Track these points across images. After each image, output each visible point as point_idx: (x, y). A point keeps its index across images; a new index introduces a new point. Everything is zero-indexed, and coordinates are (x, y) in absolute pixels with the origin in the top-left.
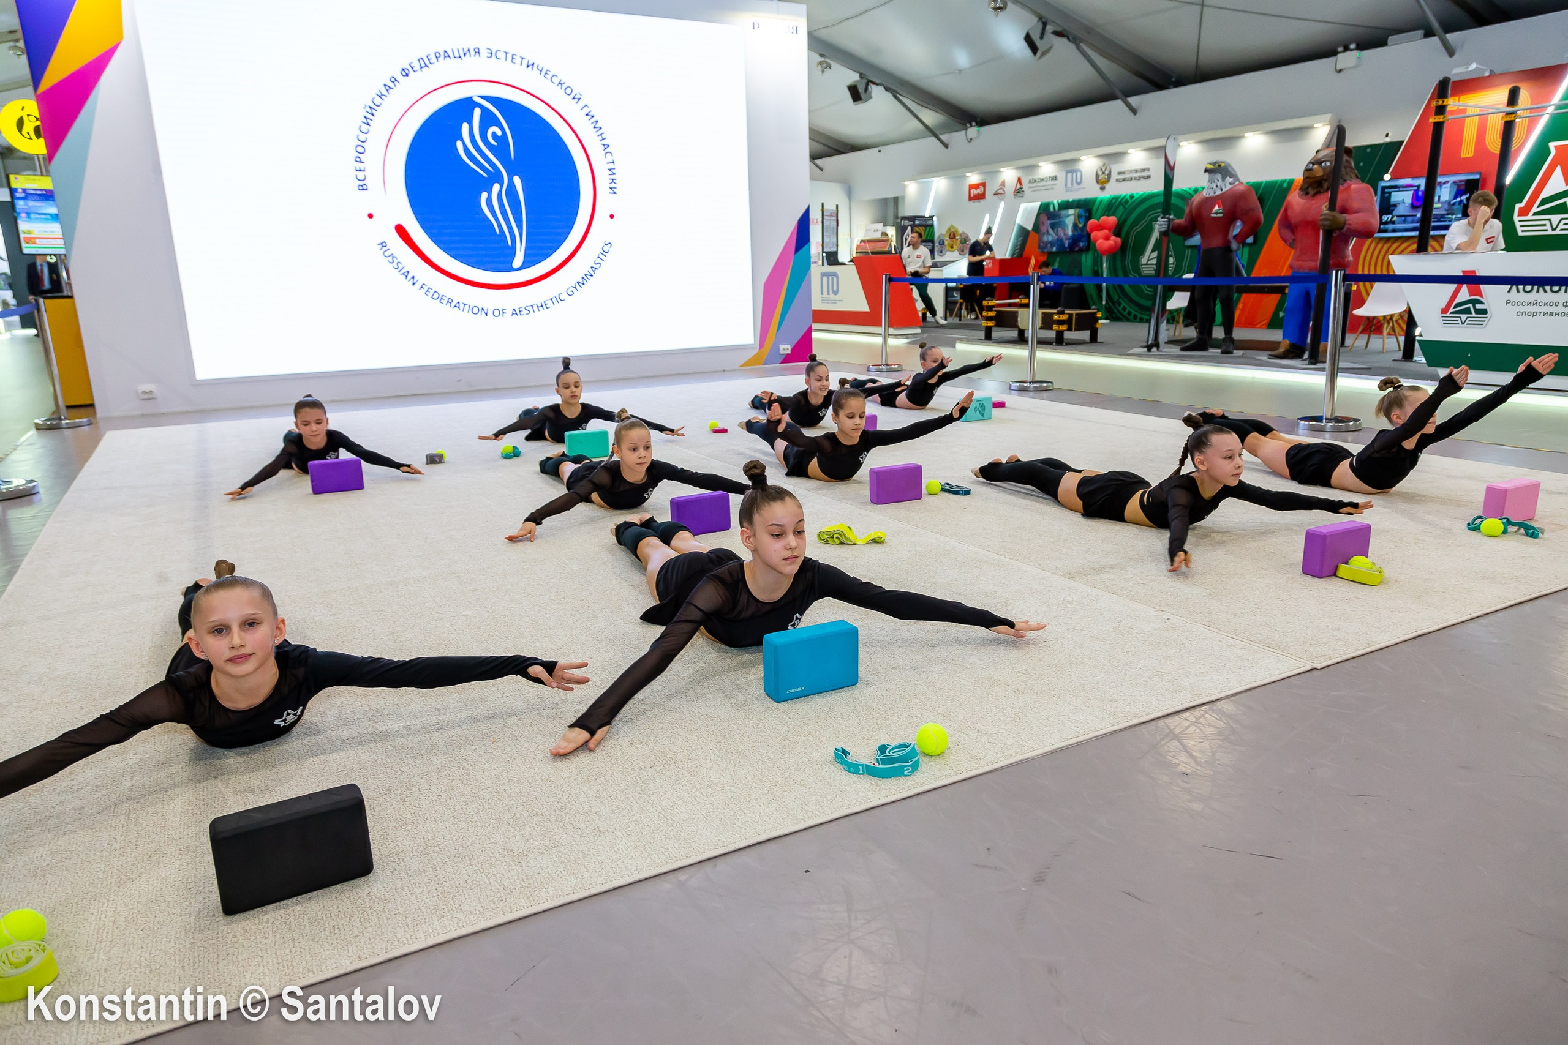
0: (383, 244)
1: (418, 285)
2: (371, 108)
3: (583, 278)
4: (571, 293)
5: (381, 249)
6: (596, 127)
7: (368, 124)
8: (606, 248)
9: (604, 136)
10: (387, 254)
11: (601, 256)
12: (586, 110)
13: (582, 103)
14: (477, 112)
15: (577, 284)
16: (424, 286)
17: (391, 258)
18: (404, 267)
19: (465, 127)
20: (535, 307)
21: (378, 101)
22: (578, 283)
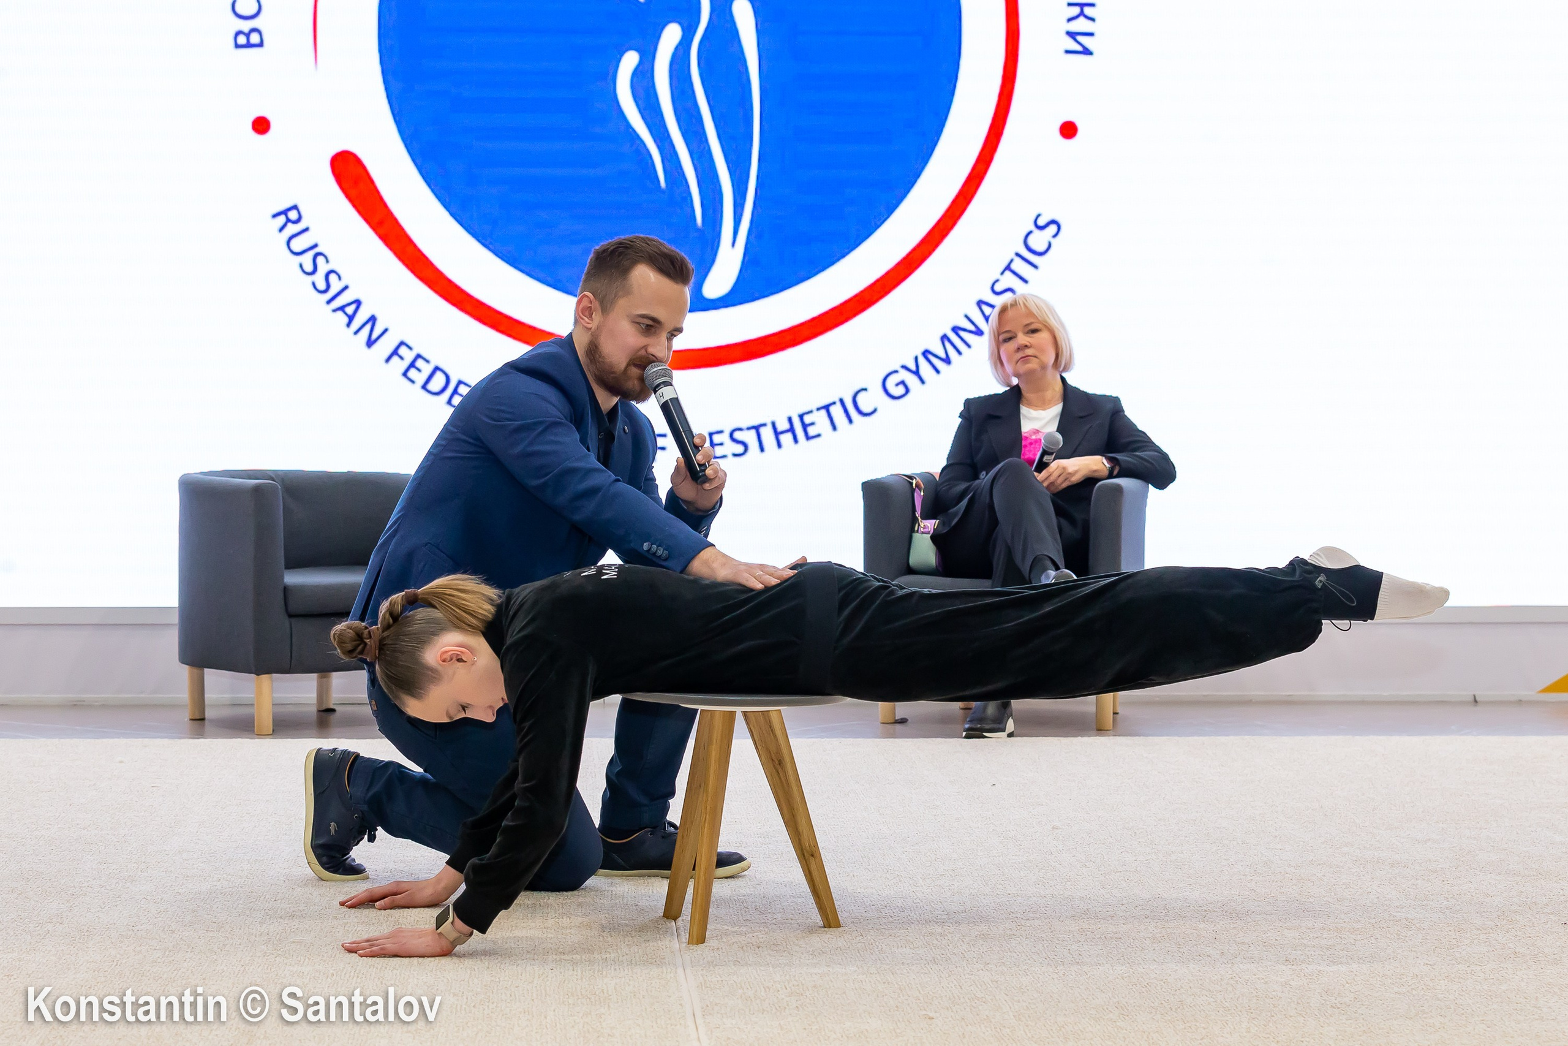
0: (289, 215)
1: (385, 346)
3: (944, 338)
4: (899, 391)
5: (281, 229)
8: (1038, 241)
10: (298, 244)
11: (1019, 266)
15: (921, 360)
16: (403, 351)
17: (308, 257)
18: (346, 288)
20: (767, 434)
22: (926, 353)
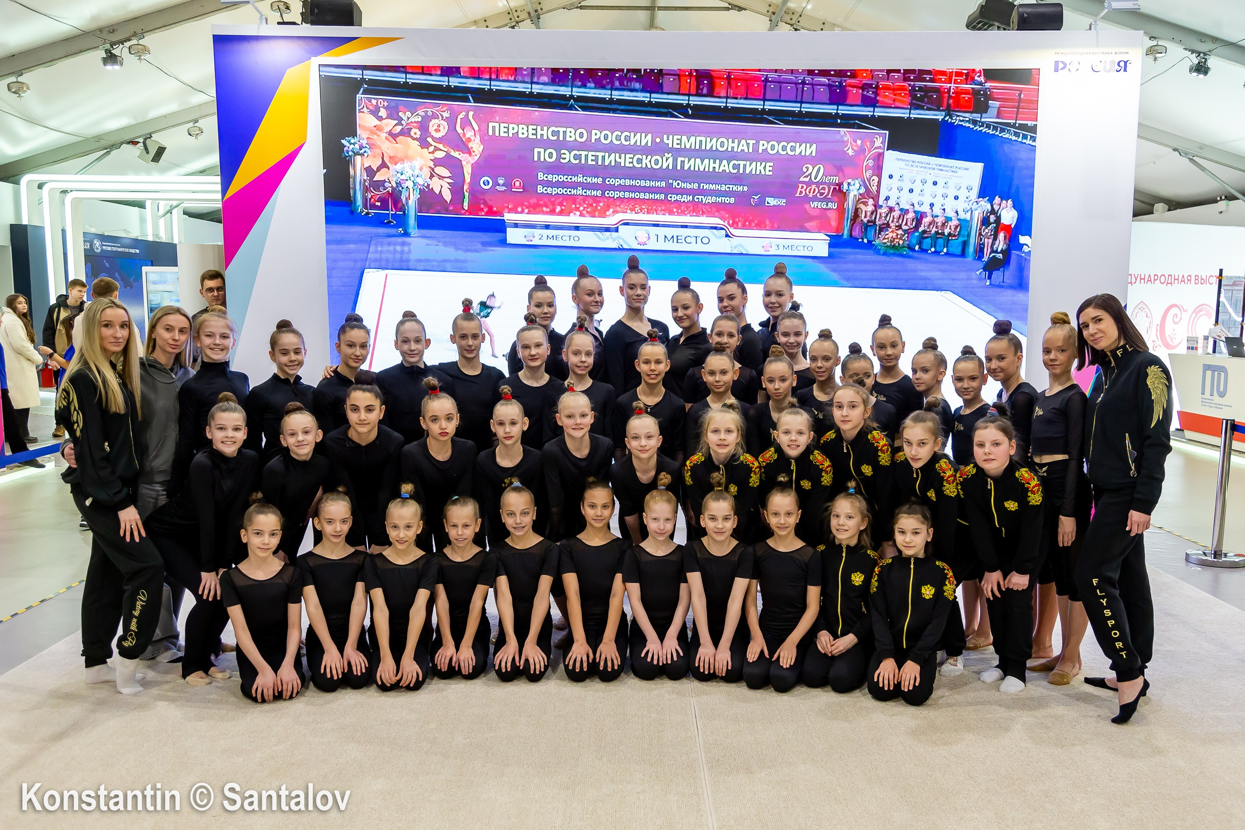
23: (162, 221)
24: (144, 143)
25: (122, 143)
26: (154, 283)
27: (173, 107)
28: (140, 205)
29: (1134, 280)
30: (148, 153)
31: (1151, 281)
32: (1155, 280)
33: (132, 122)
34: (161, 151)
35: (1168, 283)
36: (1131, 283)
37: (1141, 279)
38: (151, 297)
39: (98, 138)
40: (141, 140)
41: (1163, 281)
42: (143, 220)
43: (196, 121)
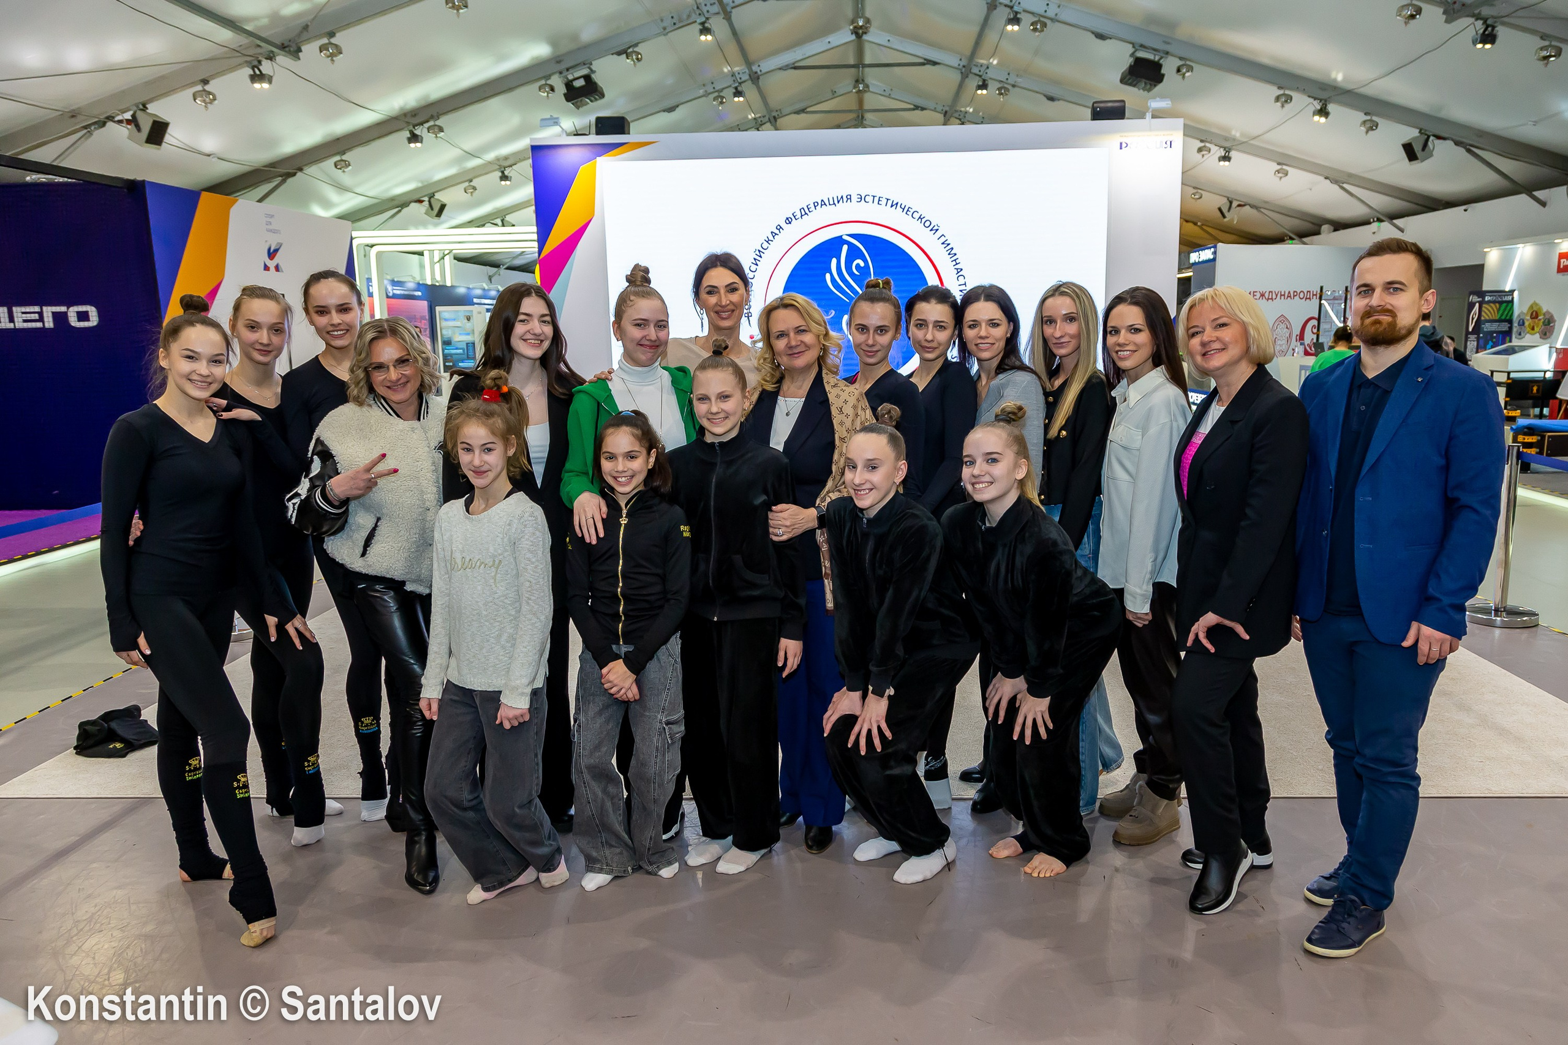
2: (759, 251)
6: (951, 253)
7: (757, 265)
9: (958, 261)
12: (943, 239)
13: (939, 234)
14: (845, 248)
19: (834, 261)
21: (765, 245)
23: (437, 267)
24: (429, 201)
25: (411, 202)
26: (446, 320)
27: (452, 171)
28: (421, 254)
29: (1274, 297)
30: (432, 209)
31: (1290, 297)
32: (1294, 296)
33: (420, 185)
34: (443, 207)
35: (1306, 299)
36: (1272, 299)
37: (1281, 295)
38: (444, 332)
39: (392, 199)
40: (426, 199)
41: (1302, 297)
42: (422, 266)
43: (471, 181)
